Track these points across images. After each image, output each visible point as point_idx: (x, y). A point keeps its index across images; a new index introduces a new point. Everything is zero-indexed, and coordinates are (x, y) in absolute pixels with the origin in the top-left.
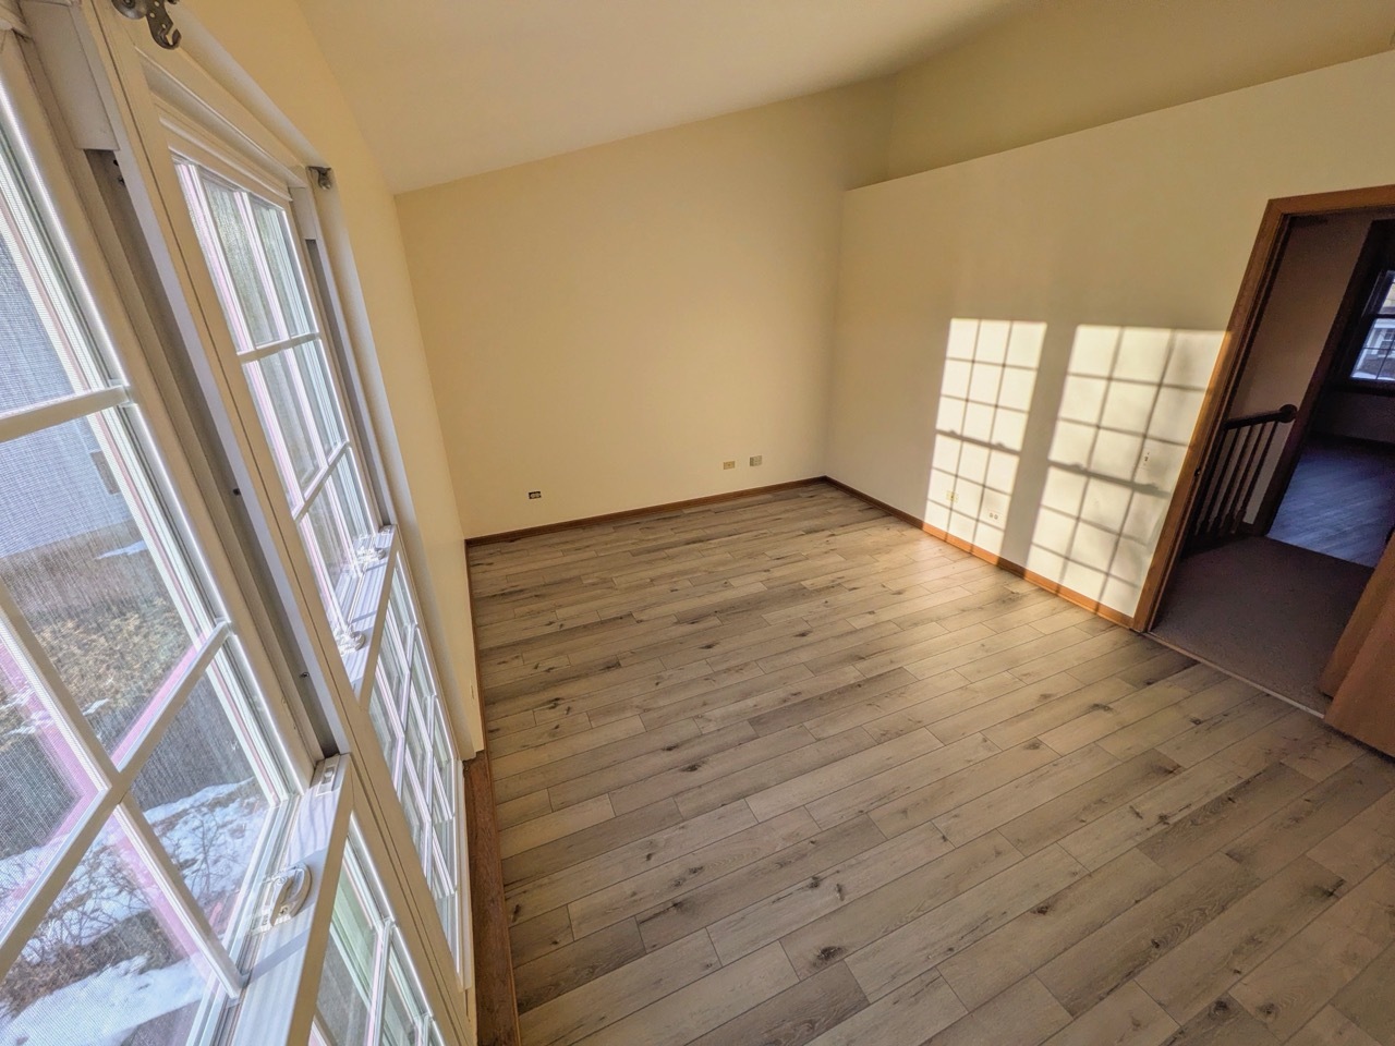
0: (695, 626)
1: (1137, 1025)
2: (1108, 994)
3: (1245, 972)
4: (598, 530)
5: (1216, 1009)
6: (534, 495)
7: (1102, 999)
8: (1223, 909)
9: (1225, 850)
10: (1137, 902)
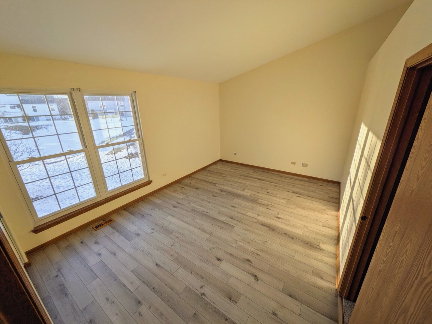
0: (221, 192)
1: (132, 283)
2: (138, 278)
3: (151, 310)
4: (246, 168)
5: (138, 301)
6: (235, 154)
7: (137, 277)
8: (171, 308)
9: (197, 312)
10: (166, 285)
